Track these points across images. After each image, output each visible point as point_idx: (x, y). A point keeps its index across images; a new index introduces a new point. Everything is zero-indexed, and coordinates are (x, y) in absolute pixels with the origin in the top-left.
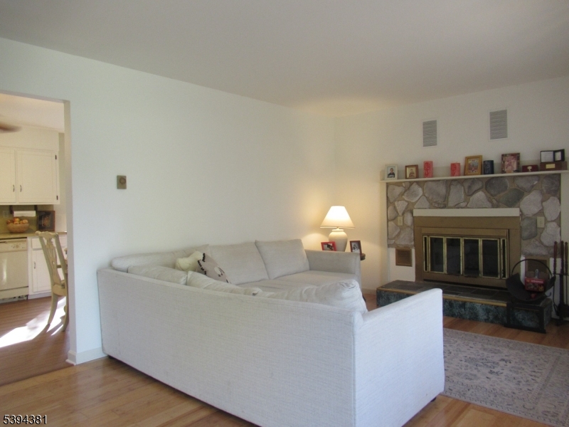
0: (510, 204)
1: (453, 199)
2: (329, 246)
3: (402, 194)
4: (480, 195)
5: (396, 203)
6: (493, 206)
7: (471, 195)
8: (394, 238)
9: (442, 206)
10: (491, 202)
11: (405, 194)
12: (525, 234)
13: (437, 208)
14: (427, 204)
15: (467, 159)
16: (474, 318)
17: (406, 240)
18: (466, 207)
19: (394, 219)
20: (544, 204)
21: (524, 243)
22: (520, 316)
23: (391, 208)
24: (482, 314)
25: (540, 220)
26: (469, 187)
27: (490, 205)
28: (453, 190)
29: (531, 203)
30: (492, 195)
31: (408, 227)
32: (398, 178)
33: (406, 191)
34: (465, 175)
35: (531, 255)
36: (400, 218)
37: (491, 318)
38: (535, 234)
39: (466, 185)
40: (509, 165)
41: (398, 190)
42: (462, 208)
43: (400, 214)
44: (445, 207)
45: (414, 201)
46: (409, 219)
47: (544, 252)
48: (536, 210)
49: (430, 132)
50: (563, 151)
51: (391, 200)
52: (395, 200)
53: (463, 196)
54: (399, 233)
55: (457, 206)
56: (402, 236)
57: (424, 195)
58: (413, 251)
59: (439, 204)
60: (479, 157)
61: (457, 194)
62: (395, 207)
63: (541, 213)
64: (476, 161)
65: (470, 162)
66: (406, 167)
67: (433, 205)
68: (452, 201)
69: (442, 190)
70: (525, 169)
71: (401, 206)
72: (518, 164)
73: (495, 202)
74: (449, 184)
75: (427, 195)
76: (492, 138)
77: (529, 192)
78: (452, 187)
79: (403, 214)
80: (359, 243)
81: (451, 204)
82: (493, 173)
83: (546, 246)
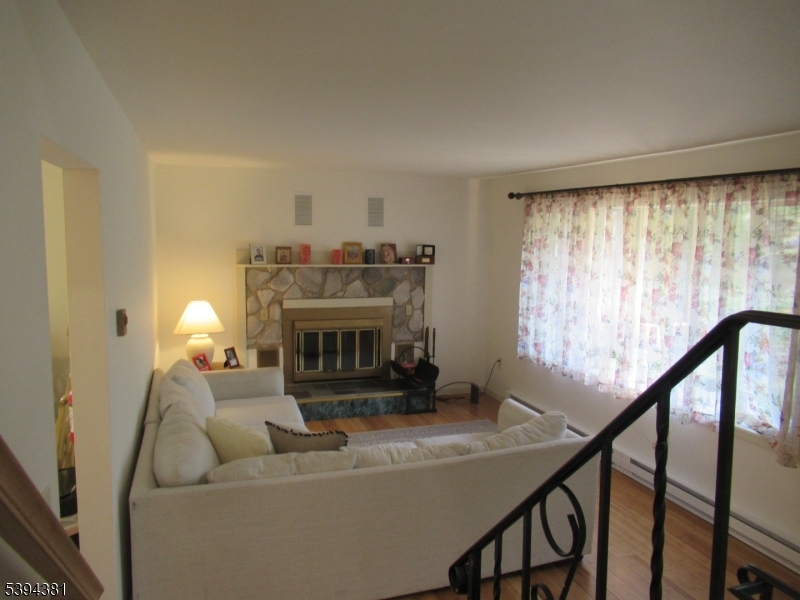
0: (385, 293)
1: (330, 288)
2: (200, 361)
3: (268, 281)
4: (358, 284)
5: (259, 293)
6: (370, 296)
7: (348, 284)
8: (256, 337)
9: (317, 295)
10: (367, 290)
11: (273, 281)
12: (396, 322)
13: (311, 298)
14: (300, 294)
15: (346, 244)
16: (376, 412)
17: (273, 338)
18: (343, 297)
19: (256, 313)
20: (412, 293)
21: (395, 330)
22: (414, 401)
23: (251, 299)
24: (382, 407)
25: (409, 307)
26: (347, 275)
27: (366, 294)
28: (330, 278)
29: (402, 292)
30: (368, 284)
31: (275, 321)
32: (268, 263)
33: (272, 278)
34: (344, 263)
35: (400, 341)
36: (264, 312)
37: (391, 408)
38: (404, 322)
39: (344, 273)
40: (388, 255)
41: (263, 276)
42: (339, 298)
43: (265, 306)
44: (320, 296)
45: (282, 290)
46: (276, 312)
47: (411, 338)
48: (406, 299)
49: (303, 209)
50: (433, 247)
51: (253, 289)
52: (258, 289)
53: (340, 285)
54: (263, 330)
55: (333, 296)
56: (267, 333)
57: (295, 282)
58: (281, 350)
59: (313, 293)
60: (359, 245)
61: (333, 283)
62: (257, 297)
63: (410, 301)
64: (356, 248)
65: (349, 248)
66: (277, 248)
67: (306, 296)
68: (328, 291)
69: (318, 278)
70: (400, 261)
71: (265, 296)
72: (395, 255)
73: (371, 291)
74: (326, 272)
75: (299, 283)
76: (370, 225)
77: (401, 282)
78: (329, 275)
79: (269, 306)
80: (233, 350)
81: (327, 294)
82: (374, 263)
83: (412, 332)
